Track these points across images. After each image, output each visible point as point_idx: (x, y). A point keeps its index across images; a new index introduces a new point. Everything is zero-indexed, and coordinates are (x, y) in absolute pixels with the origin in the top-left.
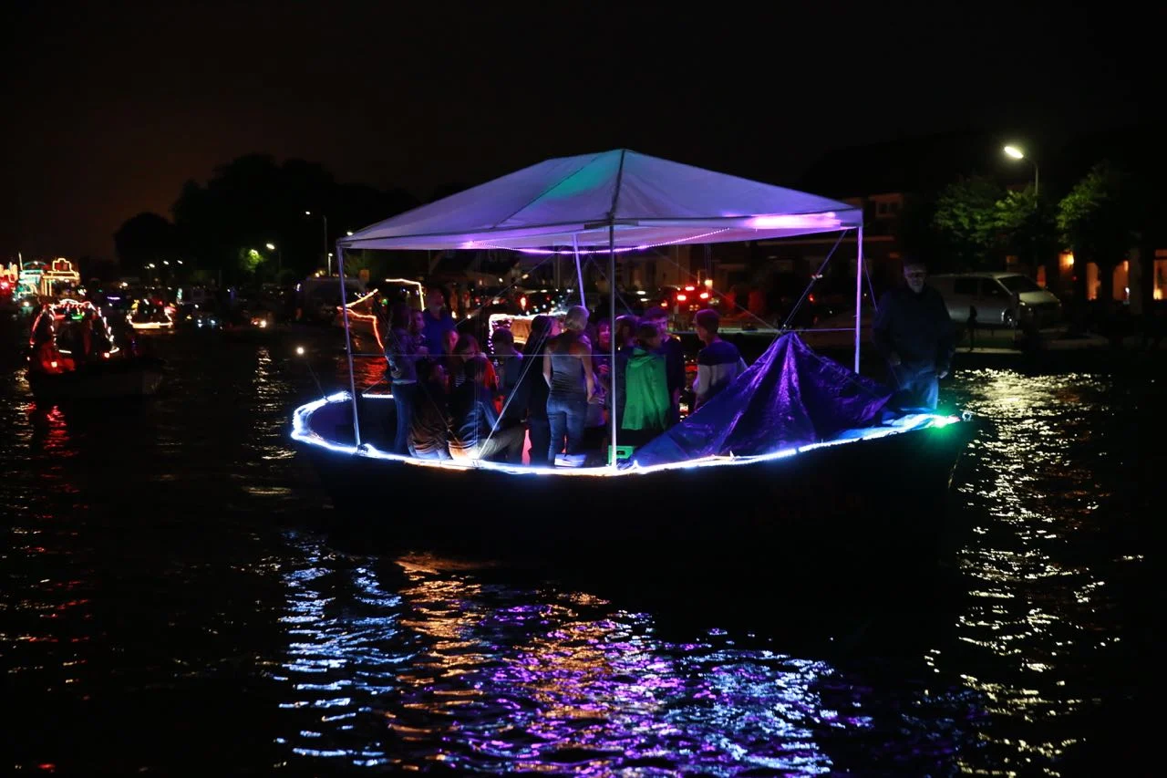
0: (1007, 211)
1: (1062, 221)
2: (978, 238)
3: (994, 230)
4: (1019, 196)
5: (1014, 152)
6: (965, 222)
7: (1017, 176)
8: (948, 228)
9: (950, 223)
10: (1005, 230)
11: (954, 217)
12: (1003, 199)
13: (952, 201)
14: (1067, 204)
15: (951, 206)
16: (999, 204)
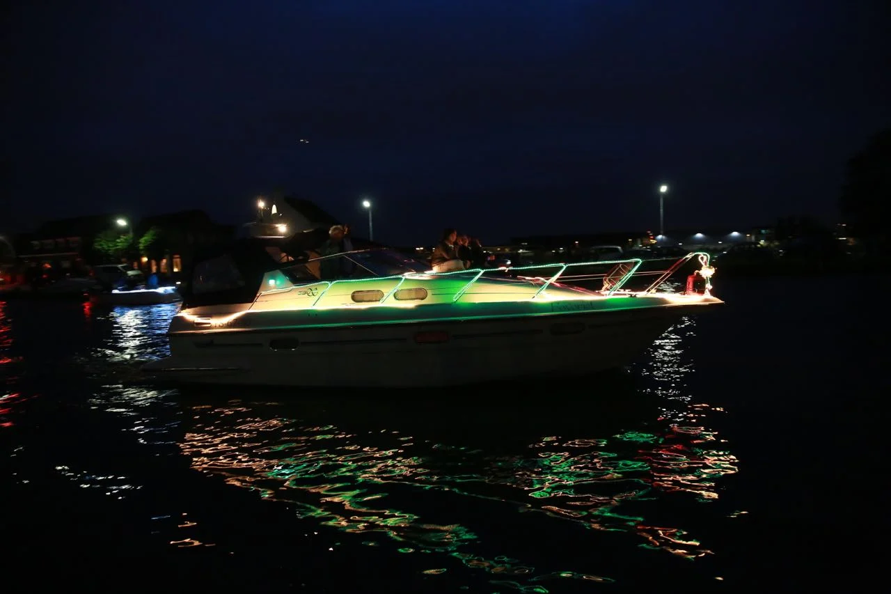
0: (121, 242)
1: (141, 246)
2: (111, 252)
3: (117, 249)
4: (125, 237)
5: (122, 222)
6: (105, 246)
7: (123, 231)
8: (99, 250)
9: (100, 247)
10: (122, 250)
11: (101, 245)
12: (119, 238)
13: (99, 239)
14: (143, 240)
15: (100, 241)
16: (118, 240)
